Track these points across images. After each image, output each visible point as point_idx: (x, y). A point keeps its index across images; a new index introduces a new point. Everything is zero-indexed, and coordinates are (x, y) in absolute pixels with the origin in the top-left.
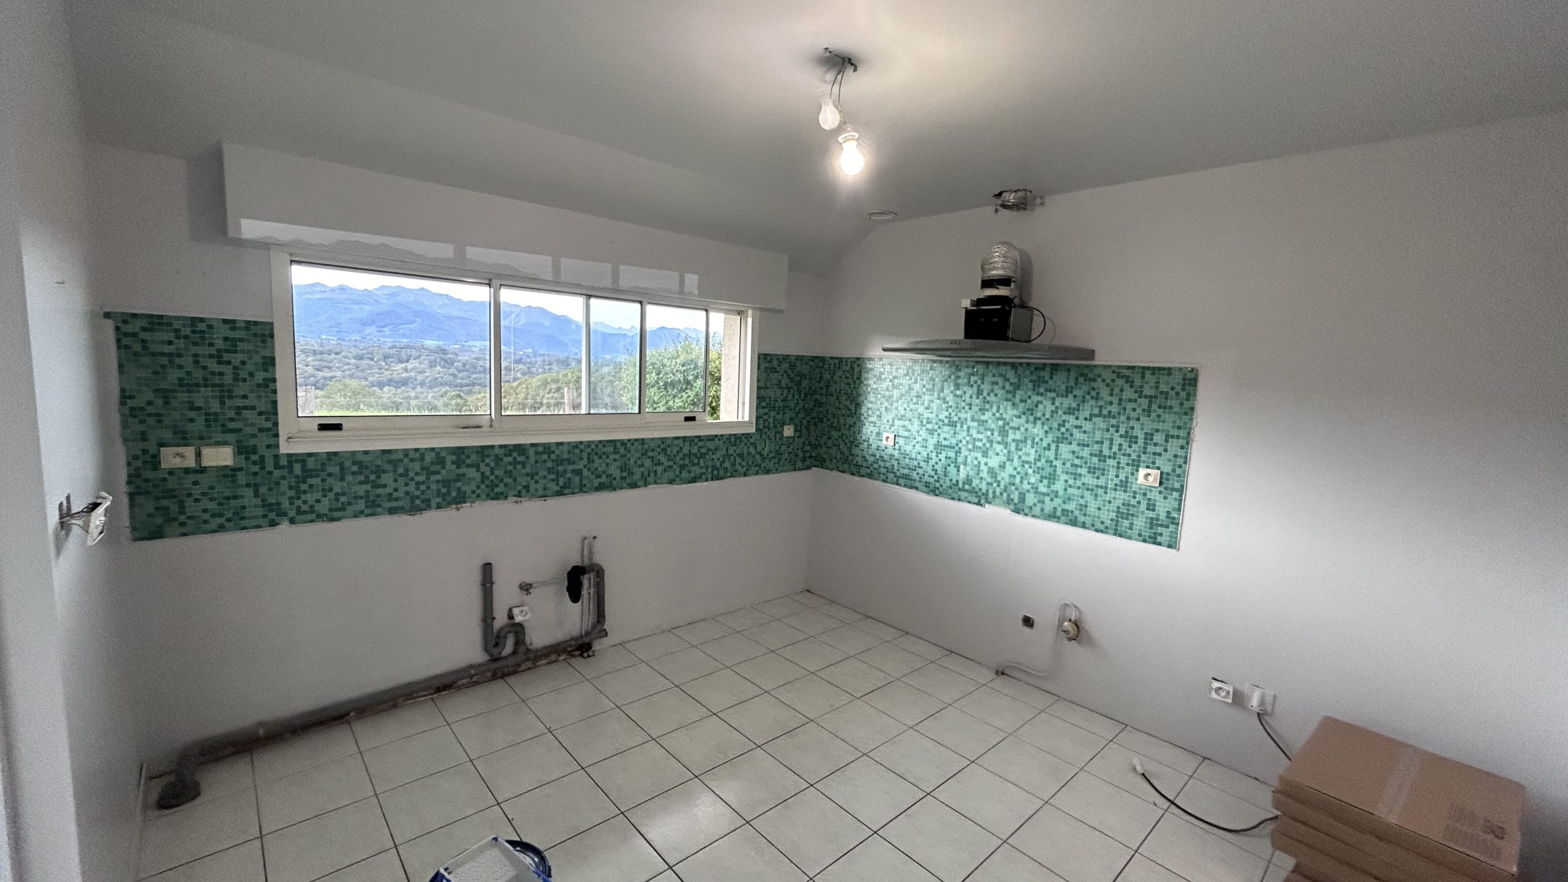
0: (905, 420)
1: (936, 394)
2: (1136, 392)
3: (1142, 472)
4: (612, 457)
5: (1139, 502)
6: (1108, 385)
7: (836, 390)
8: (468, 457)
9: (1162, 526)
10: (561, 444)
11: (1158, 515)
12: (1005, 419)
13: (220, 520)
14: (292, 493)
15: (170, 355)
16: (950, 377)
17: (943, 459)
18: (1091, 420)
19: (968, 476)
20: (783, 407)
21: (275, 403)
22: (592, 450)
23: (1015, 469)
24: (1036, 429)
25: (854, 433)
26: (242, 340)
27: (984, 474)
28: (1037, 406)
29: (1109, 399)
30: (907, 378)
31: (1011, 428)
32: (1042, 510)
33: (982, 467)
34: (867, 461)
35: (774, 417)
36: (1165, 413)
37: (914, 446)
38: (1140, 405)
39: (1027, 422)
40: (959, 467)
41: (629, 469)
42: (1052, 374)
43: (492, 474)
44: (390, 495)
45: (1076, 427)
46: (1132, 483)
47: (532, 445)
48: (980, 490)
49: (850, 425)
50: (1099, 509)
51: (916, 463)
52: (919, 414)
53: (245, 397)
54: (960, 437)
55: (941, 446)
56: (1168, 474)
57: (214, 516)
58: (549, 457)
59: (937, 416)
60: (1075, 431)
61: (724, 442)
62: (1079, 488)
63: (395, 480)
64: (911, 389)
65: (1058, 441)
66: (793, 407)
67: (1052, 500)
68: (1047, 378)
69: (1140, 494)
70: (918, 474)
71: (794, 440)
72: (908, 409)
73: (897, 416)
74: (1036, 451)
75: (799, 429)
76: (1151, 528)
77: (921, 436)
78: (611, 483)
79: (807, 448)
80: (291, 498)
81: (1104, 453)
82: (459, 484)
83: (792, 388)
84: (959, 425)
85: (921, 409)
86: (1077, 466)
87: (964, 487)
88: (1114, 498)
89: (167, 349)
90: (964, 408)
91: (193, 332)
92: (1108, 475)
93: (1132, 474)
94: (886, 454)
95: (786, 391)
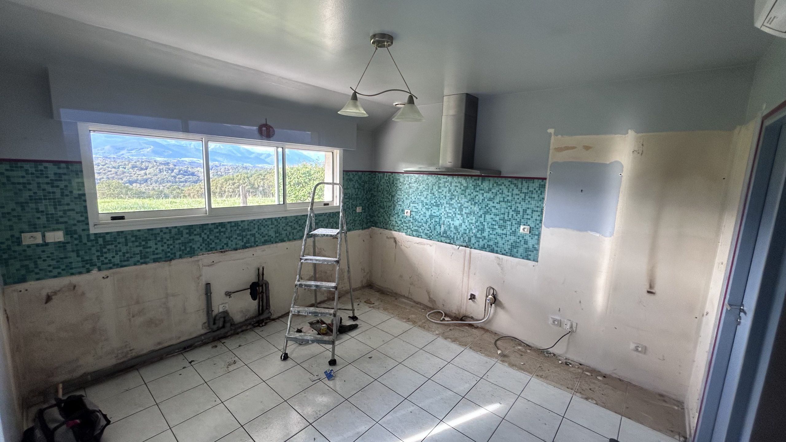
0: (415, 204)
1: (429, 191)
2: (519, 191)
3: (522, 227)
4: (271, 226)
5: (521, 241)
6: (507, 187)
7: (382, 189)
8: (195, 230)
9: (530, 251)
10: (244, 221)
11: (529, 246)
12: (461, 203)
13: (59, 270)
14: (99, 254)
15: (24, 183)
16: (436, 183)
17: (434, 222)
18: (499, 203)
19: (445, 230)
20: (356, 198)
21: (85, 207)
22: (260, 223)
23: (466, 226)
24: (475, 208)
25: (391, 210)
26: (65, 174)
27: (452, 229)
28: (475, 197)
29: (507, 194)
30: (416, 183)
31: (464, 207)
32: (479, 245)
33: (452, 226)
34: (398, 223)
35: (352, 203)
36: (531, 200)
37: (420, 216)
38: (521, 197)
39: (471, 204)
40: (441, 226)
41: (279, 232)
42: (482, 182)
43: (208, 238)
44: (154, 251)
45: (493, 207)
46: (517, 232)
47: (229, 222)
48: (451, 236)
49: (389, 206)
50: (503, 244)
51: (421, 224)
52: (422, 201)
53: (68, 204)
54: (441, 212)
55: (432, 216)
56: (533, 228)
57: (54, 268)
58: (238, 228)
59: (430, 202)
60: (493, 209)
61: (327, 217)
62: (494, 235)
63: (156, 244)
64: (418, 189)
65: (485, 213)
66: (361, 198)
67: (483, 240)
68: (480, 184)
69: (521, 237)
70: (422, 229)
71: (362, 214)
72: (417, 198)
73: (411, 201)
74: (476, 218)
75: (364, 208)
76: (526, 252)
77: (423, 211)
78: (270, 239)
79: (368, 218)
80: (98, 256)
81: (505, 219)
82: (191, 244)
83: (360, 188)
84: (440, 206)
85: (423, 199)
86: (493, 225)
87: (443, 235)
88: (510, 239)
89: (21, 180)
90: (442, 198)
91: (36, 171)
92: (507, 229)
93: (518, 228)
94: (406, 220)
95: (357, 190)
